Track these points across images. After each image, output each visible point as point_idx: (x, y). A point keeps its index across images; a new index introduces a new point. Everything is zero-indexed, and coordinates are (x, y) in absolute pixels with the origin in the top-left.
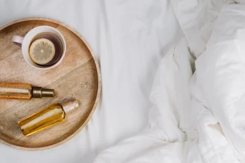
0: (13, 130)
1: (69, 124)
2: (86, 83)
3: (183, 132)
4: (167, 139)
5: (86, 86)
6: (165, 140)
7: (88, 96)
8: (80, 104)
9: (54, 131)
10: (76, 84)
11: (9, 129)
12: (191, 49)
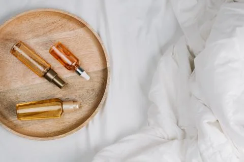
0: (9, 110)
1: (64, 123)
2: (93, 90)
3: (182, 130)
4: (166, 137)
5: (92, 93)
6: (164, 138)
7: (90, 102)
8: (80, 107)
9: (48, 125)
10: (83, 88)
11: (6, 108)
12: (190, 47)
